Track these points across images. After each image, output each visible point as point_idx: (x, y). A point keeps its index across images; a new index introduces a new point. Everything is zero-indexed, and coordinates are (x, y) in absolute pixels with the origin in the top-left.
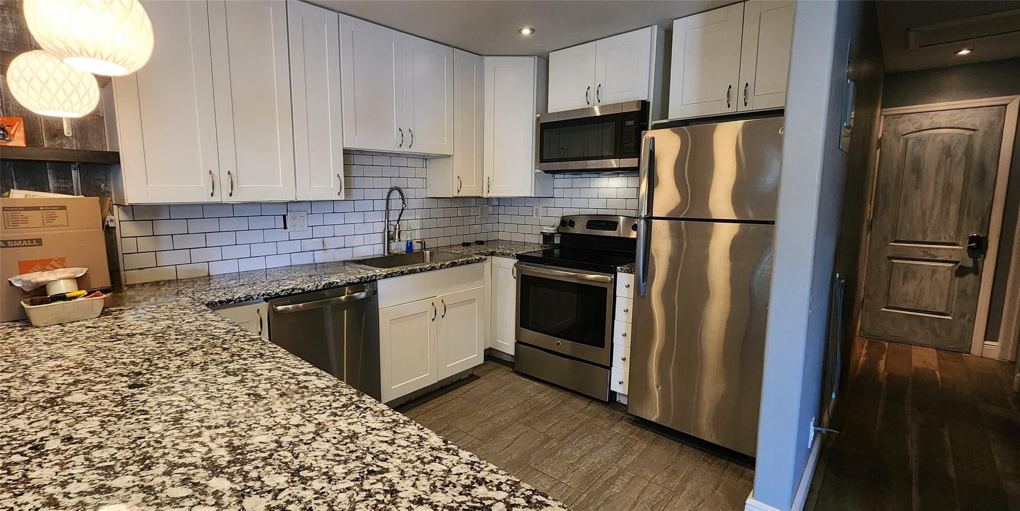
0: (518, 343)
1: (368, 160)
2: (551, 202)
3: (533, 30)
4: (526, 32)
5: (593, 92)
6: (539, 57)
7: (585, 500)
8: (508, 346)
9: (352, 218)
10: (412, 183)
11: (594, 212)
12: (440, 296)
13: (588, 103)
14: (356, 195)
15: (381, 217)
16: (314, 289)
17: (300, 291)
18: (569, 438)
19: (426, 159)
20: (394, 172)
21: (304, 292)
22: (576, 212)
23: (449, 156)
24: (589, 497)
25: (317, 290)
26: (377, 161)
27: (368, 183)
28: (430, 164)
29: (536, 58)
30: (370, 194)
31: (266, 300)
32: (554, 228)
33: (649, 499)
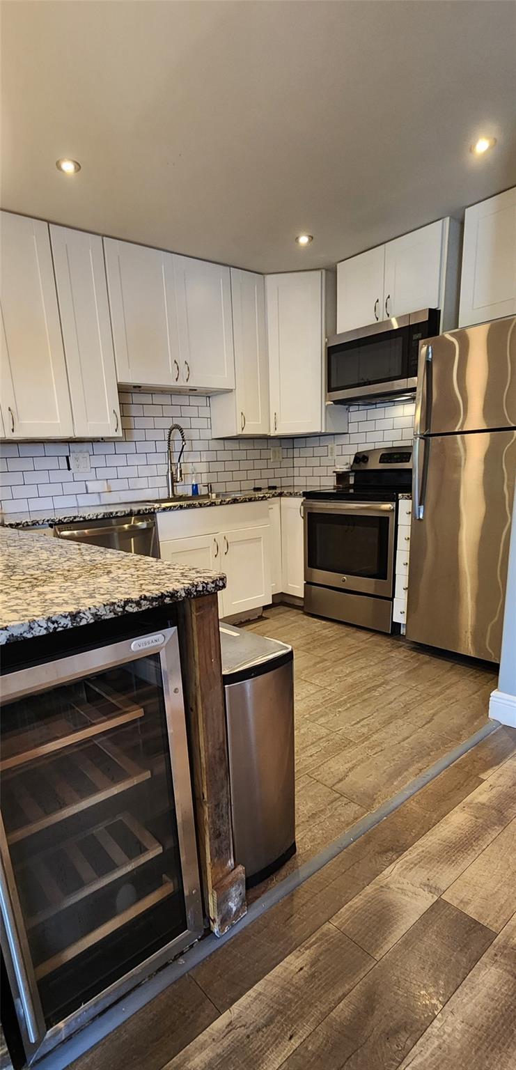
0: (309, 583)
1: (146, 399)
2: (344, 439)
3: (311, 238)
4: (304, 240)
5: (381, 305)
6: (327, 270)
7: (344, 700)
8: (298, 589)
9: (133, 460)
10: (196, 423)
11: (389, 445)
12: (223, 532)
13: (377, 319)
14: (137, 435)
15: (163, 459)
16: (95, 518)
17: (82, 519)
18: (343, 660)
19: (209, 397)
20: (175, 411)
21: (85, 520)
22: (370, 447)
23: (231, 391)
24: (349, 698)
25: (97, 519)
26: (158, 399)
27: (149, 423)
28: (214, 401)
29: (324, 272)
30: (151, 435)
31: (51, 526)
32: (347, 466)
33: (405, 700)
